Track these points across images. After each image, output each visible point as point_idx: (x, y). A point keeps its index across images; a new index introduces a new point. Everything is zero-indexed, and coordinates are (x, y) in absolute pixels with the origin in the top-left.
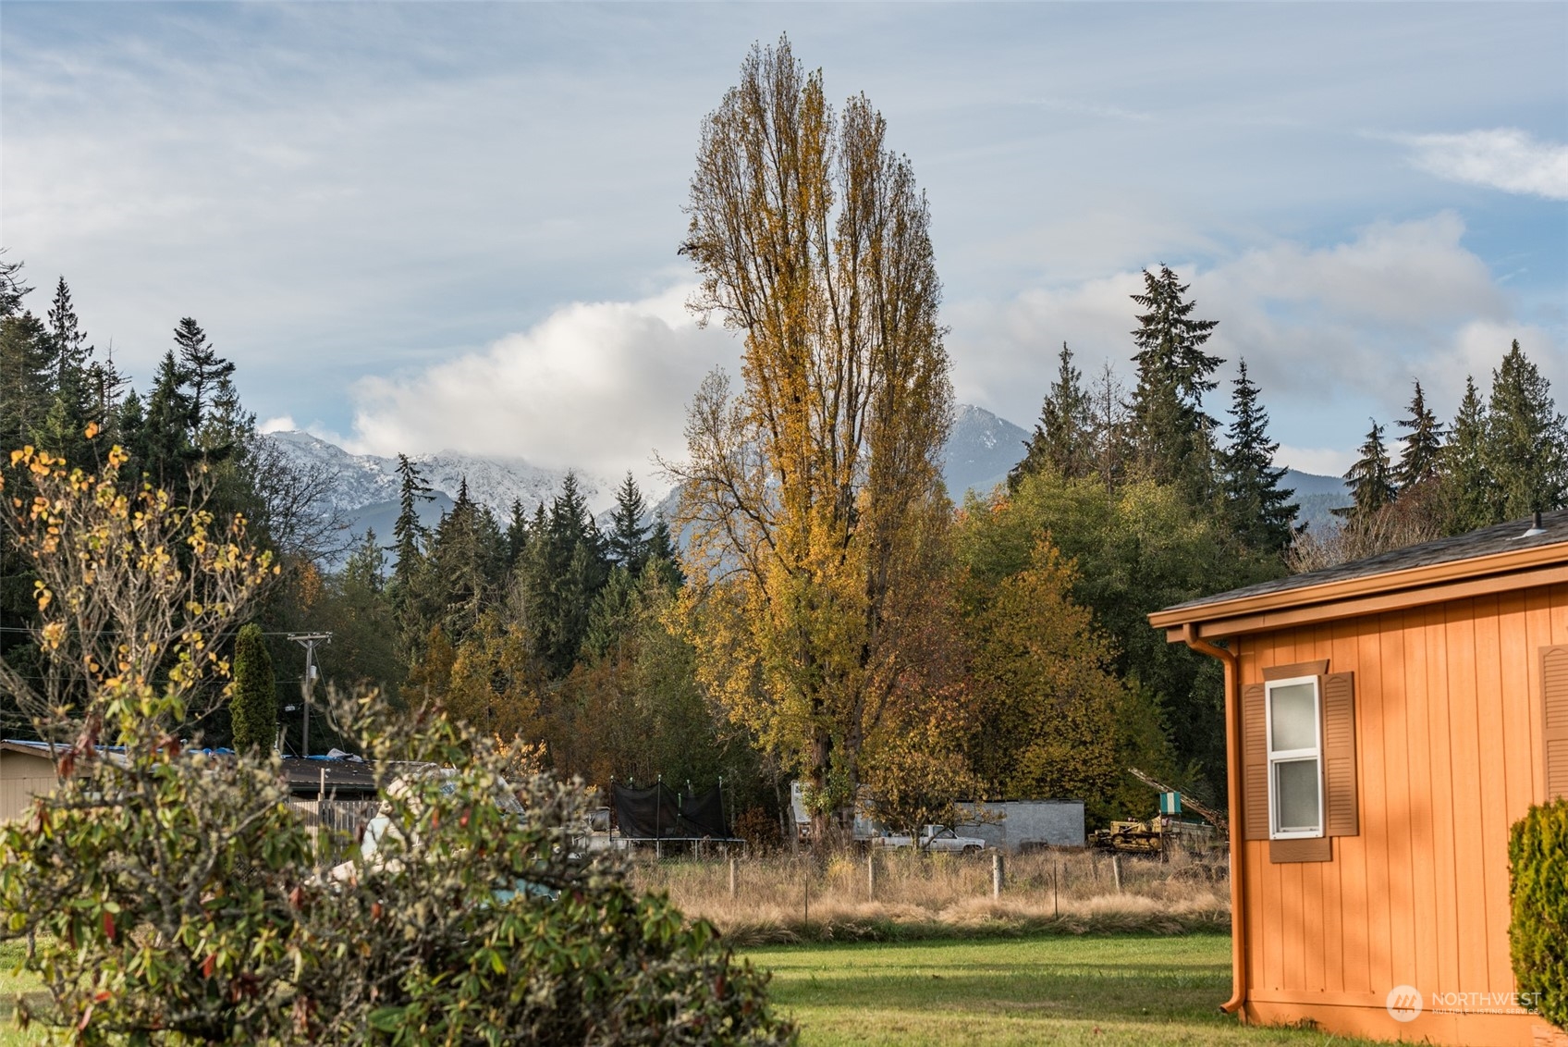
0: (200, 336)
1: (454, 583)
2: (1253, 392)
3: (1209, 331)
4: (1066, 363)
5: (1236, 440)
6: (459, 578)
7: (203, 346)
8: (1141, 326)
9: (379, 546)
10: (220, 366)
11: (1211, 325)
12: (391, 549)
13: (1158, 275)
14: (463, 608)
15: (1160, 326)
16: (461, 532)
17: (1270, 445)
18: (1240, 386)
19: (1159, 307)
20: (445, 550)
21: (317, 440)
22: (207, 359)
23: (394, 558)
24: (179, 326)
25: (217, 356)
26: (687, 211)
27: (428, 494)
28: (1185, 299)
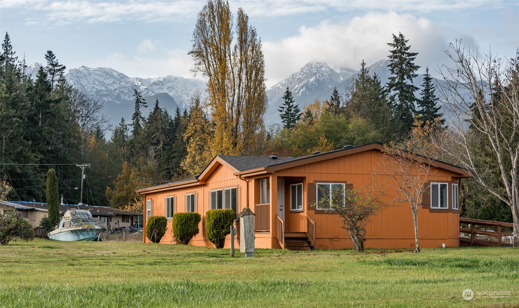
0: (54, 57)
1: (153, 138)
2: (431, 79)
3: (415, 56)
4: (363, 67)
5: (424, 96)
6: (155, 137)
7: (55, 60)
8: (391, 54)
9: (126, 124)
10: (61, 67)
11: (416, 54)
12: (131, 125)
13: (398, 36)
14: (156, 148)
15: (398, 54)
16: (156, 120)
17: (436, 98)
18: (426, 76)
19: (398, 47)
20: (150, 126)
21: (115, 71)
22: (56, 65)
23: (132, 128)
24: (46, 53)
25: (60, 64)
26: (192, 41)
27: (145, 105)
28: (407, 45)
